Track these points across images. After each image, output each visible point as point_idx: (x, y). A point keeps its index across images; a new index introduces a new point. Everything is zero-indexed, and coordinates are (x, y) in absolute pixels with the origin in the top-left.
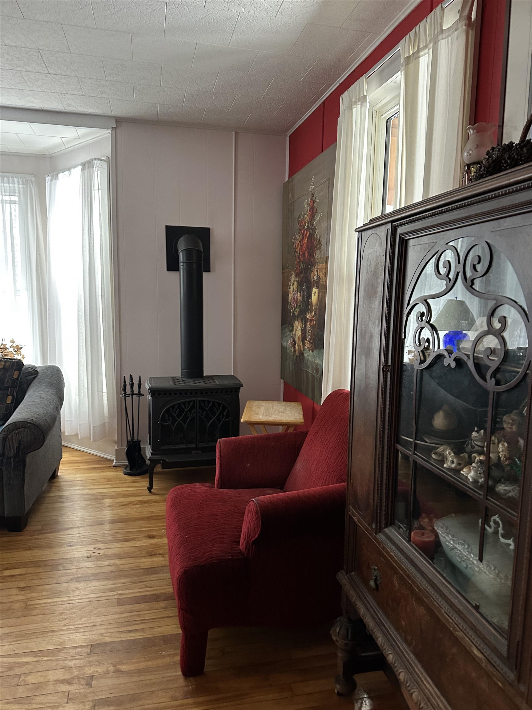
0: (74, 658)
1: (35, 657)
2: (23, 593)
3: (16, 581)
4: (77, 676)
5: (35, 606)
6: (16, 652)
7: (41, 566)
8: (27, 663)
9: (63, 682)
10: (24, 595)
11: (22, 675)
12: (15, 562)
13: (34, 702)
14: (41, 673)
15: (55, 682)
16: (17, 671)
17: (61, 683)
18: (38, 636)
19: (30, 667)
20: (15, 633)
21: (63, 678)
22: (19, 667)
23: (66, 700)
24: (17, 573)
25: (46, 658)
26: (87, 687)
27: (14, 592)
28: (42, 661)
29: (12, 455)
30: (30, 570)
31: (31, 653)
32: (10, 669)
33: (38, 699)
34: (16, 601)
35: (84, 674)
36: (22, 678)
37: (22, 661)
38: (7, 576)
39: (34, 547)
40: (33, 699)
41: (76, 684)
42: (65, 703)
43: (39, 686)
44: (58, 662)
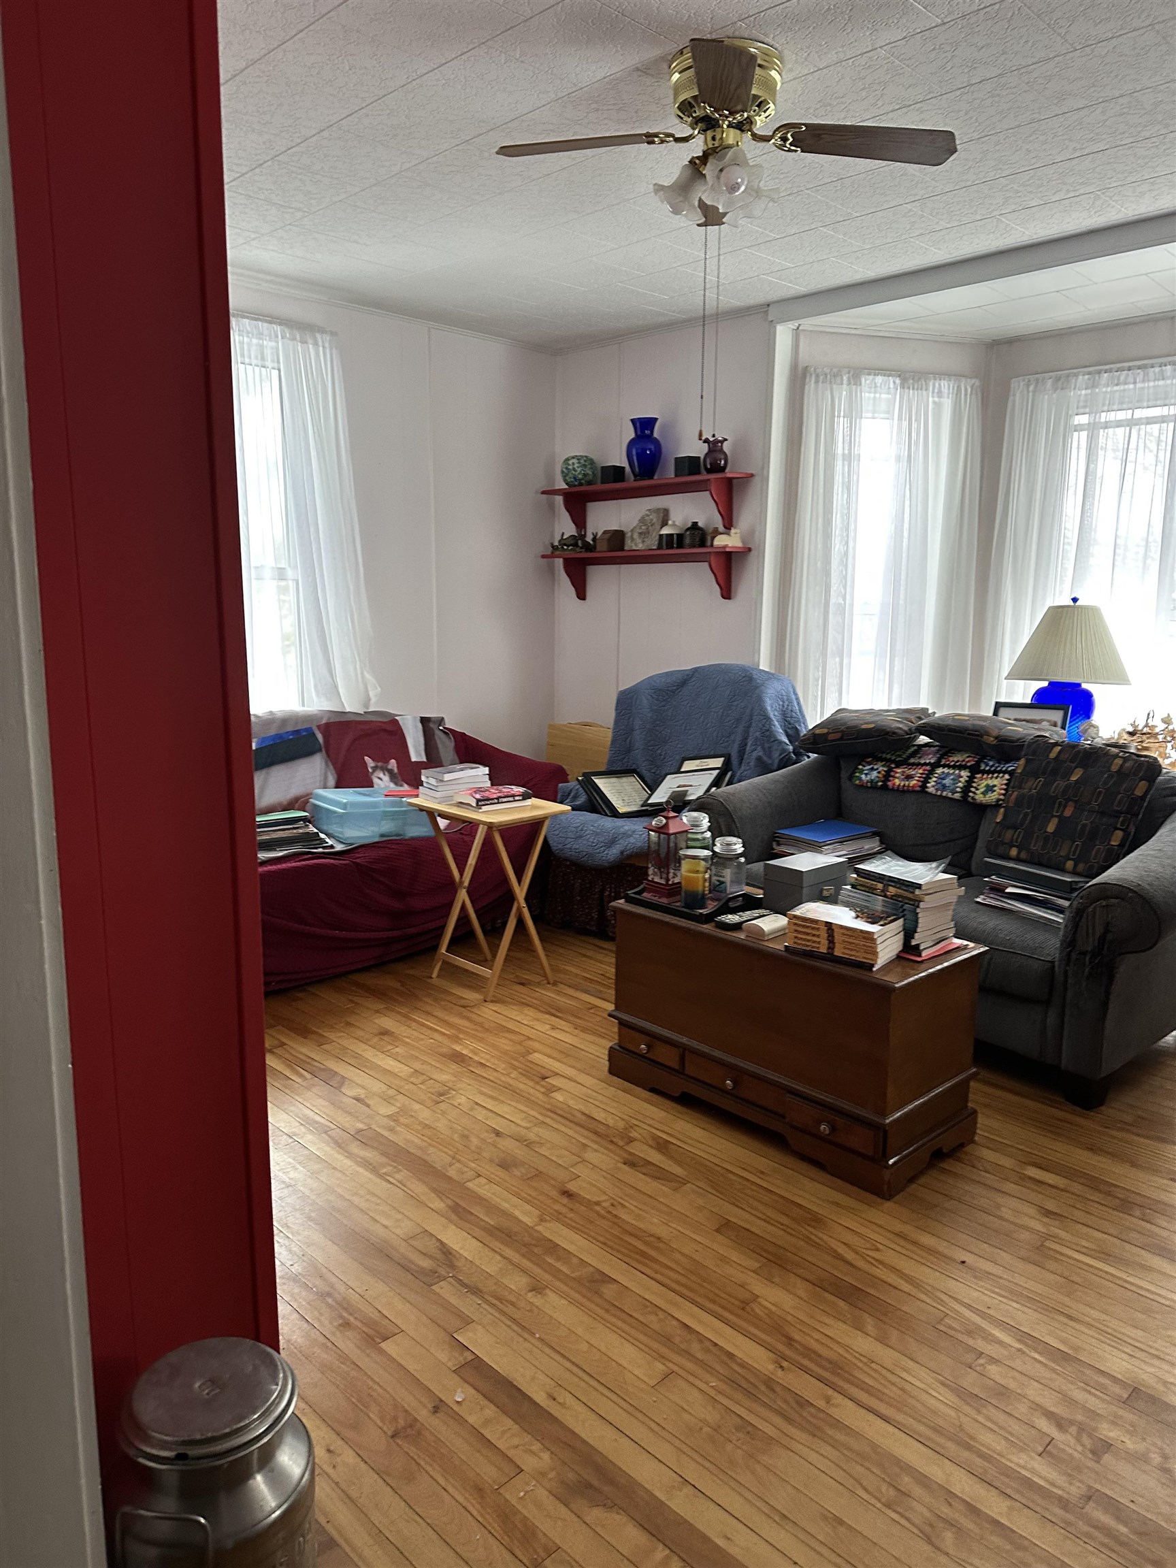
0: (1089, 1388)
1: (1019, 1341)
2: (1045, 1220)
3: (1040, 1193)
4: (1080, 1423)
5: (1058, 1256)
6: (991, 1312)
7: (1100, 1191)
8: (1000, 1343)
9: (1049, 1415)
10: (1045, 1224)
11: (983, 1355)
12: (1054, 1159)
13: (985, 1411)
14: (1016, 1374)
15: (1034, 1406)
16: (980, 1344)
17: (1043, 1414)
18: (1039, 1310)
19: (1006, 1353)
20: (1001, 1281)
21: (1053, 1409)
22: (984, 1339)
23: (1040, 1449)
24: (1051, 1182)
25: (1037, 1356)
26: (1090, 1456)
27: (1032, 1211)
28: (1028, 1355)
29: (1089, 949)
30: (1076, 1187)
31: (1014, 1330)
32: (970, 1333)
33: (992, 1412)
34: (1026, 1228)
35: (1095, 1429)
36: (981, 1361)
37: (993, 1332)
38: (1030, 1178)
39: (1102, 1150)
40: (984, 1406)
41: (1071, 1434)
42: (1036, 1453)
43: (1003, 1392)
44: (1054, 1376)
